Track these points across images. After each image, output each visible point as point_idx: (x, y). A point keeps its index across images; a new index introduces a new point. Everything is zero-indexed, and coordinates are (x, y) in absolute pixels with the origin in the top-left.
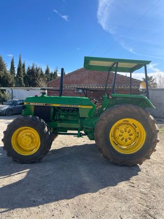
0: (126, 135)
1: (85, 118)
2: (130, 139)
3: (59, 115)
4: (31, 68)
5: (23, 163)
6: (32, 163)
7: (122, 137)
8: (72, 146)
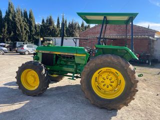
0: (108, 82)
1: (80, 64)
2: (111, 86)
3: (60, 60)
4: (71, 23)
5: (29, 95)
6: (35, 96)
7: (104, 84)
8: (75, 84)
